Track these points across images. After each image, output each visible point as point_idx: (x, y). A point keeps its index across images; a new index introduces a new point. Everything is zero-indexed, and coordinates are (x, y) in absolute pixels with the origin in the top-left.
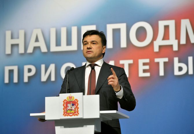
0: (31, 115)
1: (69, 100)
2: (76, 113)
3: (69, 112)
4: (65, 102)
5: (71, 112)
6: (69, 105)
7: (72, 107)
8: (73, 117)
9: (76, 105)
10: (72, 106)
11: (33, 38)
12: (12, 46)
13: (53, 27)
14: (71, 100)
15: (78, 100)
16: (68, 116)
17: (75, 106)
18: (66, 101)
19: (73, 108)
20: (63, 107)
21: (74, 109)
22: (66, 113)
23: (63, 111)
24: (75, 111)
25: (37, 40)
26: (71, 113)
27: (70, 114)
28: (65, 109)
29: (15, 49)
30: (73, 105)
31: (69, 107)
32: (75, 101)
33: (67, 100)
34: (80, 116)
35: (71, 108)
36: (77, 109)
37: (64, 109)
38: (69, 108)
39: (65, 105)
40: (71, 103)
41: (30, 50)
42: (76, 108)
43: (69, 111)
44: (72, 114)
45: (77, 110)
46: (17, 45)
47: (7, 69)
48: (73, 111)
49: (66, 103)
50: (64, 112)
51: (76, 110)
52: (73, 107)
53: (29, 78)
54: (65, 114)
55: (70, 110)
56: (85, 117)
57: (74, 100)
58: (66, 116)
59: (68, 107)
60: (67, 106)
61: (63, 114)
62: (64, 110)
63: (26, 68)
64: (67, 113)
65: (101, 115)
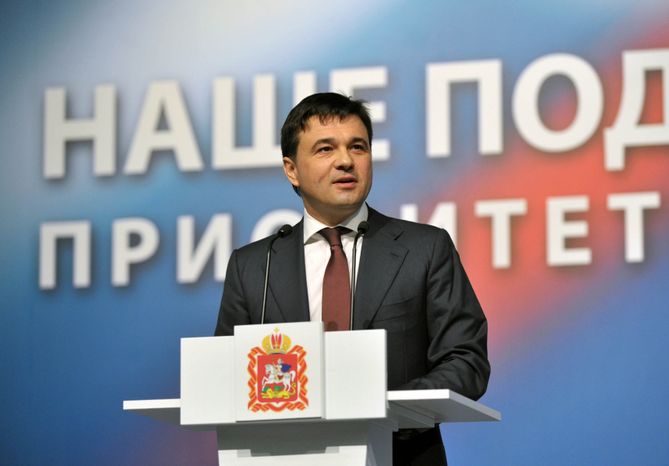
0: (128, 405)
1: (269, 350)
2: (299, 400)
3: (270, 394)
4: (256, 357)
5: (280, 395)
6: (270, 368)
7: (280, 377)
8: (287, 414)
9: (299, 367)
10: (281, 374)
11: (150, 117)
12: (71, 146)
13: (224, 74)
14: (277, 351)
15: (304, 349)
16: (265, 409)
17: (293, 373)
18: (259, 354)
19: (286, 381)
20: (249, 377)
21: (291, 382)
22: (258, 400)
23: (249, 390)
24: (291, 391)
25: (163, 124)
26: (277, 400)
27: (274, 404)
28: (256, 386)
29: (80, 158)
30: (286, 368)
31: (271, 376)
32: (295, 353)
33: (263, 349)
34: (310, 412)
35: (277, 381)
36: (299, 384)
37: (251, 384)
38: (271, 380)
39: (256, 369)
40: (279, 361)
41: (137, 163)
42: (296, 380)
43: (270, 390)
44: (281, 404)
45: (303, 386)
46: (88, 144)
47: (49, 234)
48: (285, 393)
49: (261, 361)
50: (252, 395)
51: (296, 389)
52: (287, 374)
53: (134, 268)
54: (257, 402)
55: (272, 386)
56: (333, 414)
57: (288, 350)
58: (260, 411)
59: (268, 376)
60: (263, 373)
61: (250, 405)
62: (253, 389)
63: (122, 229)
64: (261, 400)
65: (393, 405)
